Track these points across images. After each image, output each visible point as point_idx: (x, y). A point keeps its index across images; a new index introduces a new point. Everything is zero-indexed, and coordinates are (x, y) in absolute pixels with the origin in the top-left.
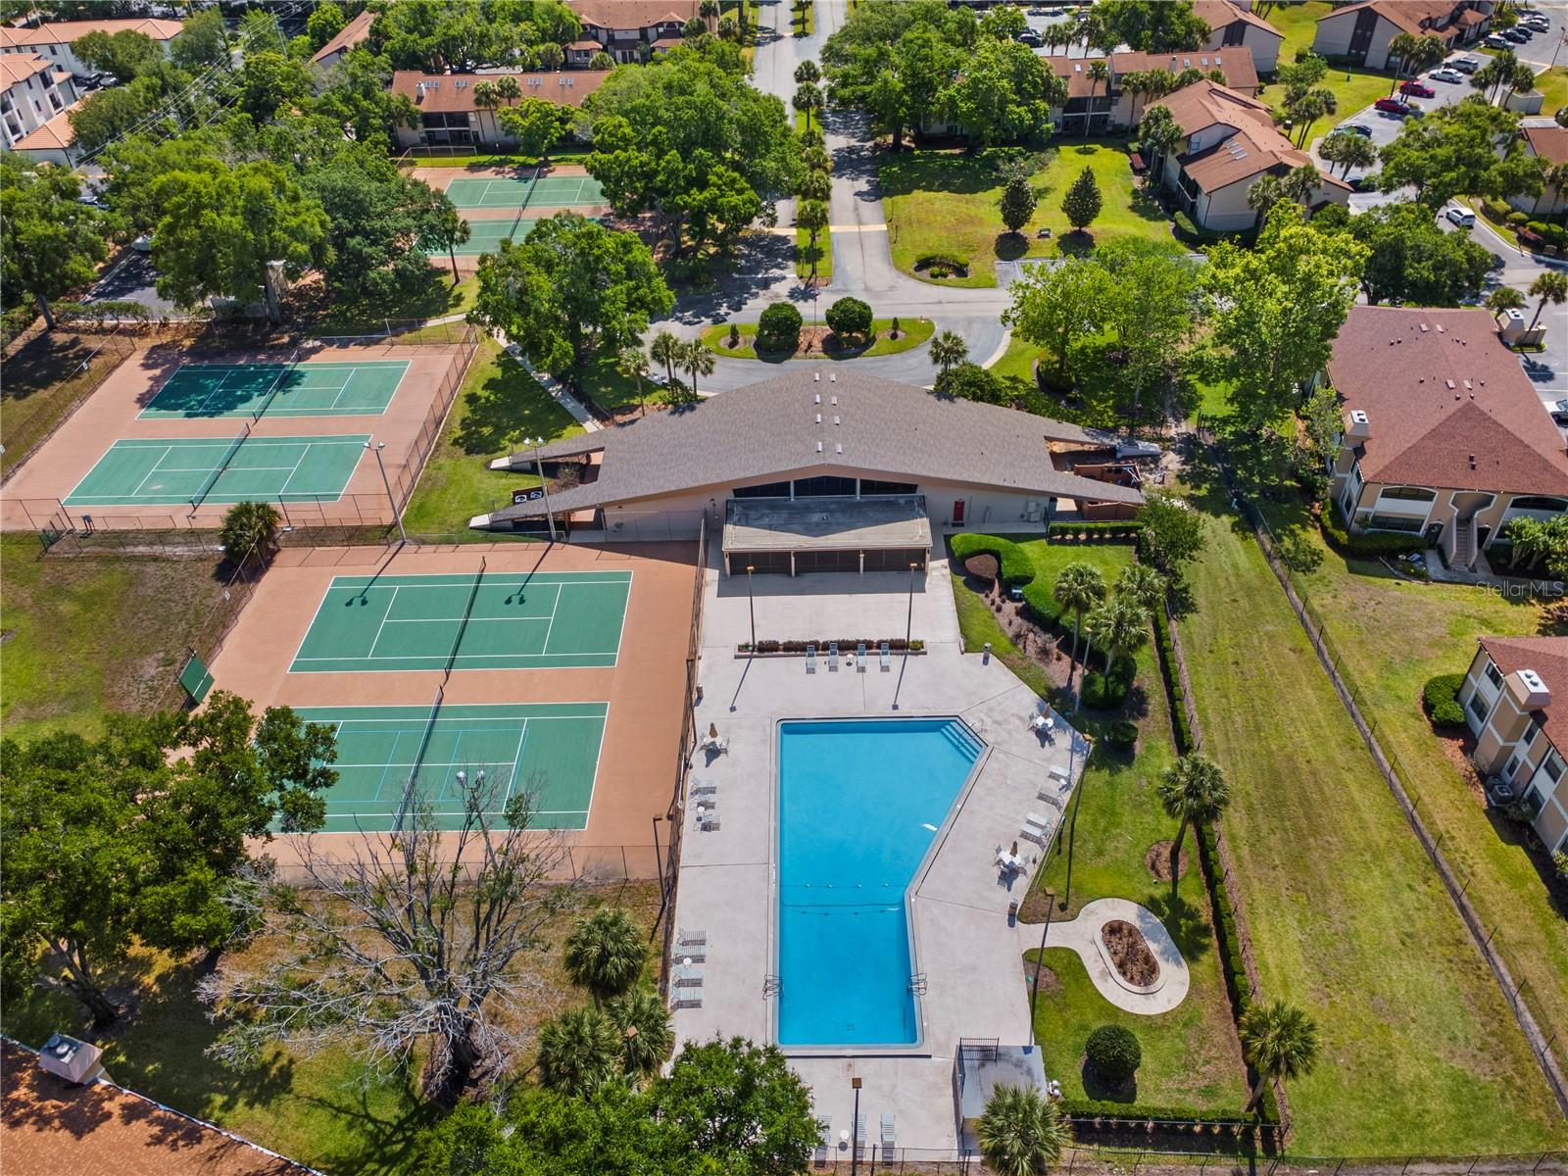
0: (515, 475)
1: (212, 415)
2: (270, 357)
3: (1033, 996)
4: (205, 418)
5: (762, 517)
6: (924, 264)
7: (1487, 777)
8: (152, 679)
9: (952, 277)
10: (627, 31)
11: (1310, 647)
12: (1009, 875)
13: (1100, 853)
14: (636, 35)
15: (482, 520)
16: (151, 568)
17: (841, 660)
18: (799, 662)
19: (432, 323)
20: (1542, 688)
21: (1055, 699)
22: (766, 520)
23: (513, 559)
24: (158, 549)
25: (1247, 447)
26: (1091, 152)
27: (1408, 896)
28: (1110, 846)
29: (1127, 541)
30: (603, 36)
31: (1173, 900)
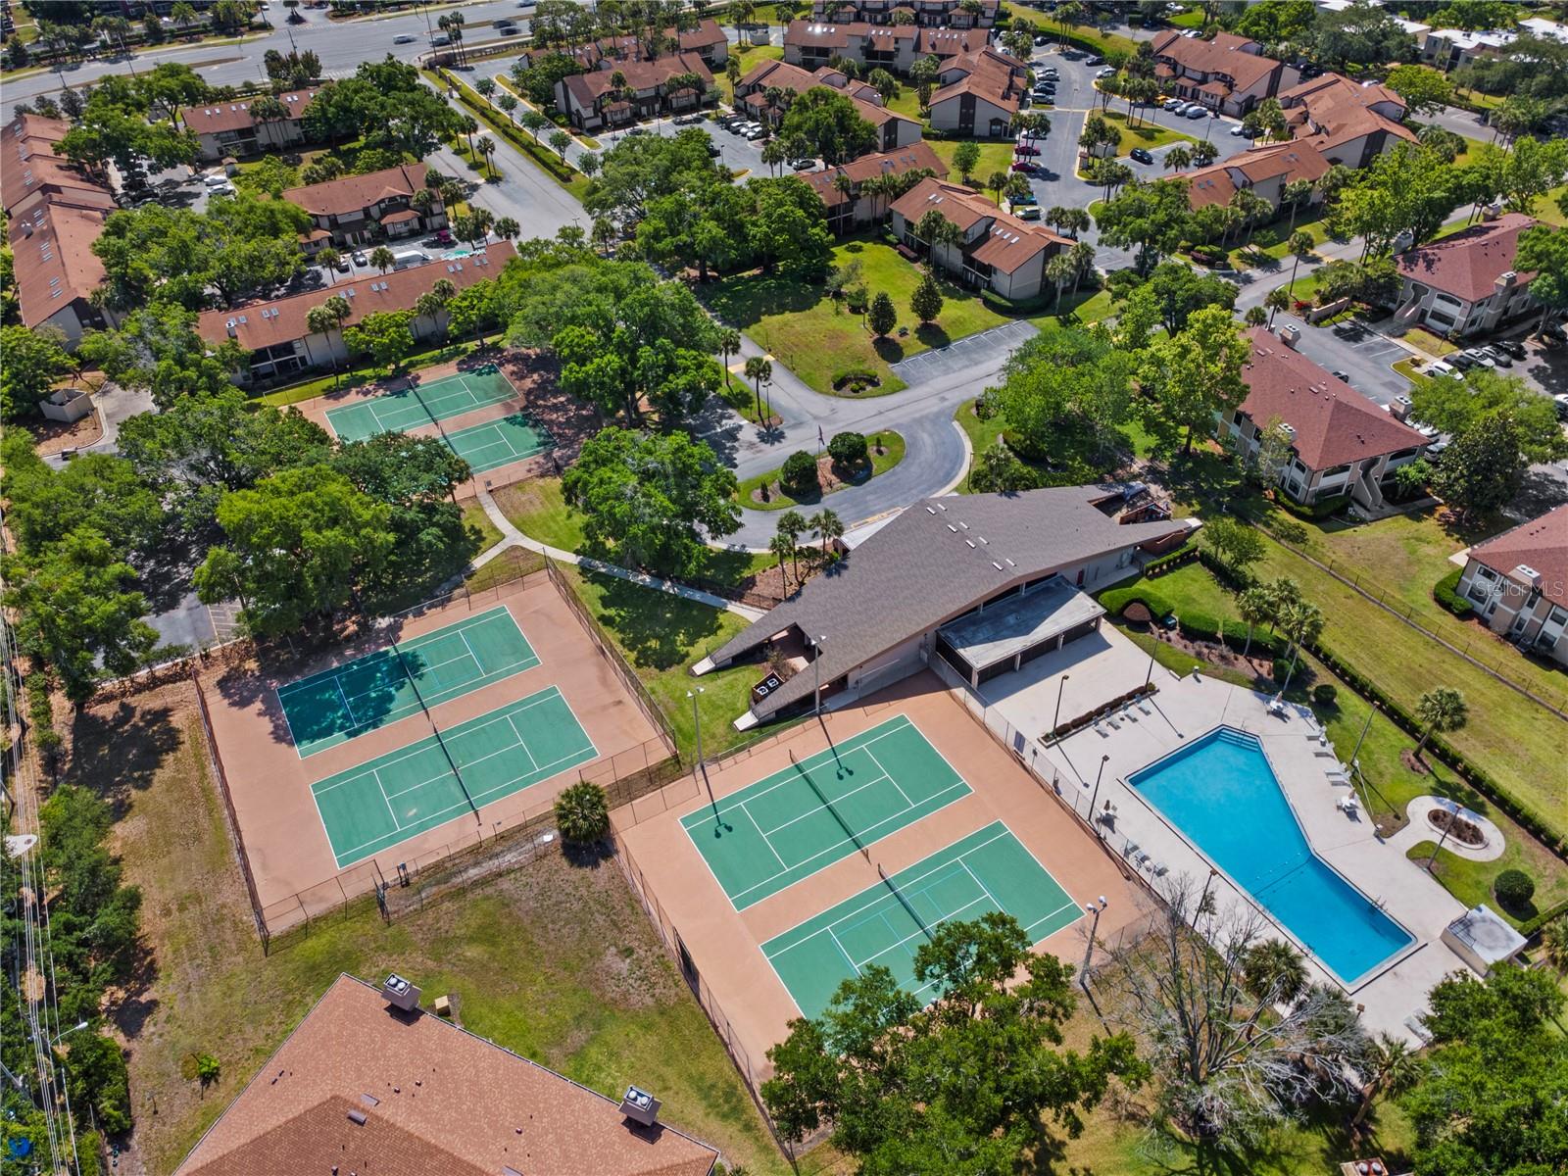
0: (725, 673)
1: (375, 726)
2: (359, 649)
3: (1436, 878)
4: (371, 731)
5: (974, 634)
6: (840, 384)
7: (1508, 637)
8: (632, 972)
9: (869, 388)
10: (349, 214)
11: (1354, 592)
12: (1351, 814)
13: (1381, 774)
14: (361, 216)
15: (746, 720)
16: (505, 884)
17: (1116, 717)
18: (1090, 732)
19: (478, 563)
20: (1535, 574)
21: (1260, 686)
22: (981, 636)
23: (804, 741)
24: (491, 865)
25: (1190, 465)
26: (859, 249)
27: (1537, 724)
28: (1381, 767)
29: (1194, 559)
30: (325, 223)
31: (1441, 784)
